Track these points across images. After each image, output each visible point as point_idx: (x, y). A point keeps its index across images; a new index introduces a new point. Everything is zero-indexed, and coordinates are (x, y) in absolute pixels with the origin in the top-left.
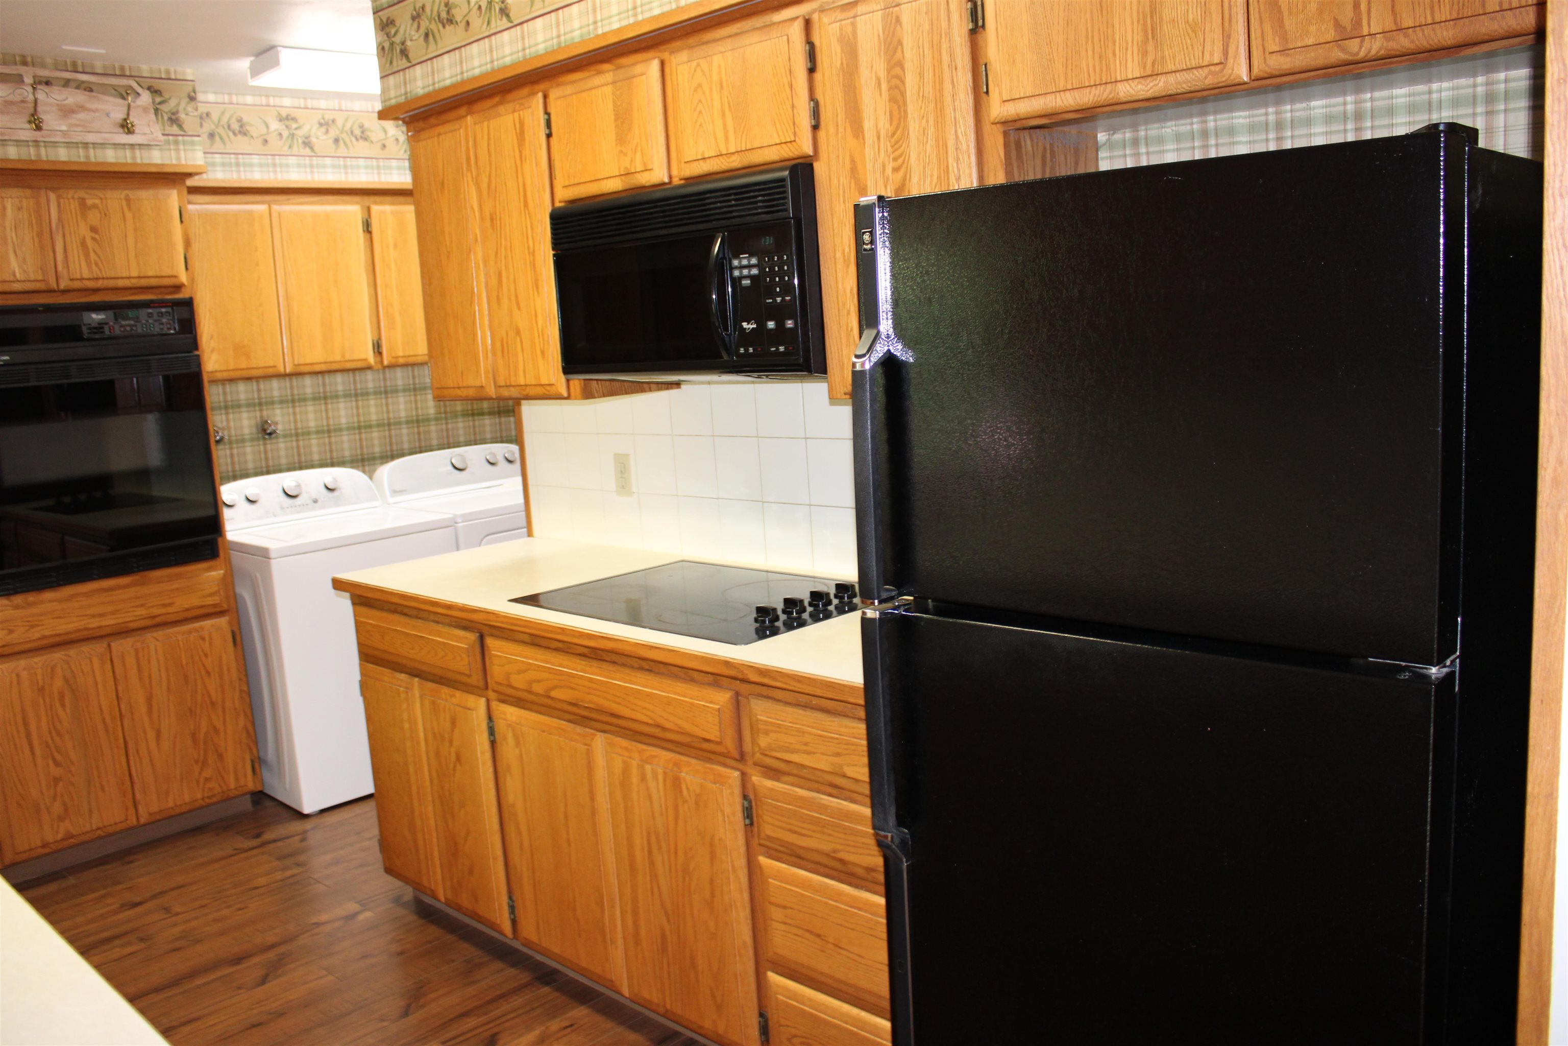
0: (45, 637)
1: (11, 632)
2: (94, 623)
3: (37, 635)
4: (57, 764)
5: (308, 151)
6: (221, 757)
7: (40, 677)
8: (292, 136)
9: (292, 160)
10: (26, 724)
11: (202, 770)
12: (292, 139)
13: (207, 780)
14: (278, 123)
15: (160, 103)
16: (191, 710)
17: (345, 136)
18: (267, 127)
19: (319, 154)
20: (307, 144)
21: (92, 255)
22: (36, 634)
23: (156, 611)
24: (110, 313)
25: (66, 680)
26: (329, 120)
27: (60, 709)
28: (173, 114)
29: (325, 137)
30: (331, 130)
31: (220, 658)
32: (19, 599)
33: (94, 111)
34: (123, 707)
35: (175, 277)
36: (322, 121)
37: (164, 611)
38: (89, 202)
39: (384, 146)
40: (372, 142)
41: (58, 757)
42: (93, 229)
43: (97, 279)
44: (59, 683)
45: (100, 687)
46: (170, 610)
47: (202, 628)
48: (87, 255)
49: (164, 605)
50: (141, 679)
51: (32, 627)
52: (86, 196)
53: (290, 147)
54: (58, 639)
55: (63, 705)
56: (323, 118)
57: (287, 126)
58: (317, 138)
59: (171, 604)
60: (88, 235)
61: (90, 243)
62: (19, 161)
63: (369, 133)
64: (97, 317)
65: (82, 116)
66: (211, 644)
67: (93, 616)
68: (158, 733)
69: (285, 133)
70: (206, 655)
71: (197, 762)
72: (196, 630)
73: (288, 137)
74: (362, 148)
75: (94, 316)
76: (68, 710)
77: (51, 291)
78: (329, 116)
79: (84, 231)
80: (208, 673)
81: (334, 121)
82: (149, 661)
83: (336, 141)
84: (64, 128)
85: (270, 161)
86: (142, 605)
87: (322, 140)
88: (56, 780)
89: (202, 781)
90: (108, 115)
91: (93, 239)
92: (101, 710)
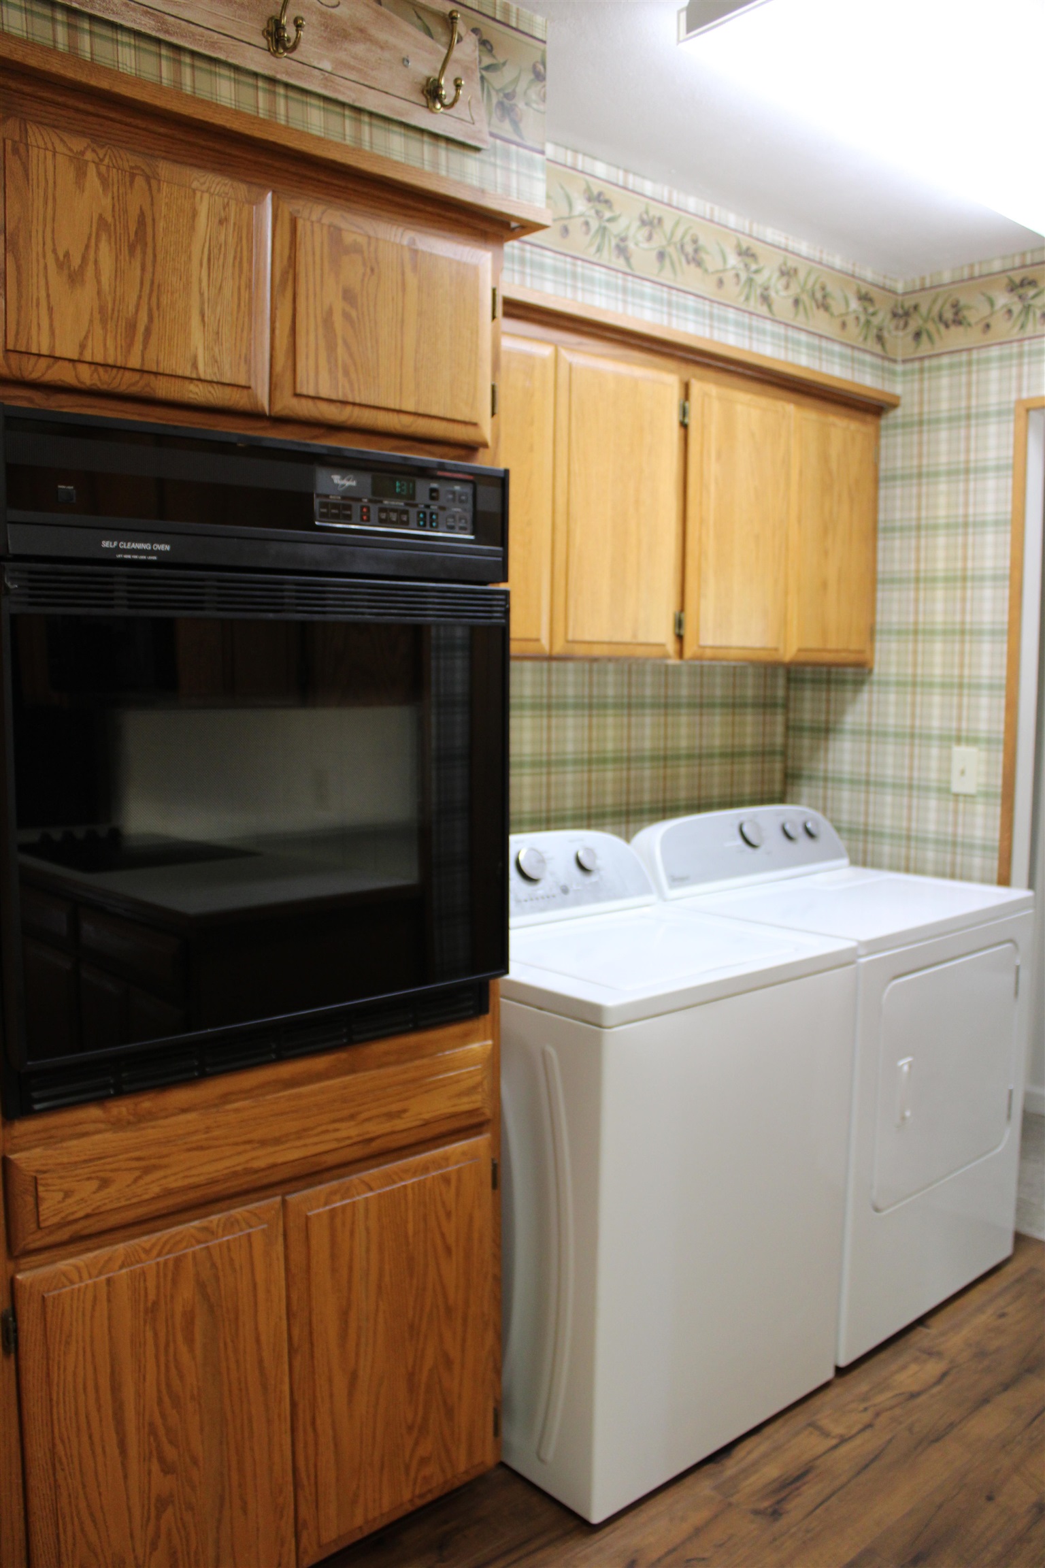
0: (169, 1193)
1: (105, 1183)
2: (263, 1158)
3: (155, 1189)
4: (167, 1469)
5: (620, 263)
6: (450, 1412)
7: (151, 1284)
8: (603, 230)
9: (599, 273)
10: (116, 1388)
11: (417, 1443)
12: (603, 236)
13: (424, 1461)
14: (585, 202)
15: (488, 68)
16: (411, 1327)
17: (671, 250)
18: (570, 205)
19: (637, 273)
20: (622, 251)
21: (340, 349)
22: (152, 1186)
23: (374, 1129)
24: (367, 479)
25: (201, 1286)
26: (654, 217)
27: (183, 1349)
28: (507, 96)
29: (645, 245)
30: (655, 236)
31: (471, 1218)
32: (121, 1108)
33: (383, 47)
34: (296, 1332)
35: (475, 425)
36: (645, 217)
37: (386, 1127)
38: (349, 238)
39: (721, 282)
40: (706, 271)
41: (170, 1453)
42: (348, 296)
43: (344, 403)
44: (187, 1292)
45: (261, 1294)
46: (399, 1124)
47: (446, 1159)
48: (331, 348)
49: (390, 1116)
50: (334, 1270)
51: (147, 1170)
52: (343, 225)
53: (599, 250)
54: (192, 1196)
55: (190, 1340)
56: (647, 212)
57: (597, 212)
58: (636, 244)
59: (399, 1114)
60: (339, 305)
61: (338, 319)
62: (237, 113)
63: (703, 255)
64: (341, 481)
65: (360, 49)
66: (458, 1194)
67: (263, 1143)
68: (353, 1378)
69: (594, 225)
70: (448, 1214)
71: (410, 1428)
72: (437, 1164)
73: (597, 232)
74: (691, 277)
75: (336, 479)
76: (198, 1345)
77: (254, 415)
78: (656, 211)
79: (332, 296)
80: (448, 1250)
81: (660, 220)
82: (352, 1233)
83: (661, 255)
84: (327, 66)
85: (569, 267)
86: (352, 1117)
87: (643, 250)
88: (163, 1503)
89: (414, 1464)
90: (405, 61)
91: (346, 316)
92: (258, 1341)
